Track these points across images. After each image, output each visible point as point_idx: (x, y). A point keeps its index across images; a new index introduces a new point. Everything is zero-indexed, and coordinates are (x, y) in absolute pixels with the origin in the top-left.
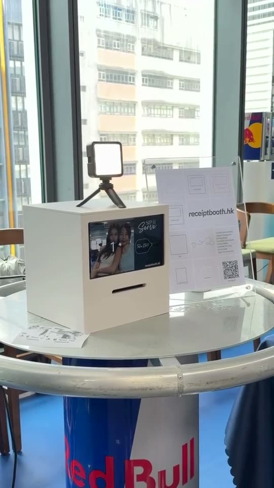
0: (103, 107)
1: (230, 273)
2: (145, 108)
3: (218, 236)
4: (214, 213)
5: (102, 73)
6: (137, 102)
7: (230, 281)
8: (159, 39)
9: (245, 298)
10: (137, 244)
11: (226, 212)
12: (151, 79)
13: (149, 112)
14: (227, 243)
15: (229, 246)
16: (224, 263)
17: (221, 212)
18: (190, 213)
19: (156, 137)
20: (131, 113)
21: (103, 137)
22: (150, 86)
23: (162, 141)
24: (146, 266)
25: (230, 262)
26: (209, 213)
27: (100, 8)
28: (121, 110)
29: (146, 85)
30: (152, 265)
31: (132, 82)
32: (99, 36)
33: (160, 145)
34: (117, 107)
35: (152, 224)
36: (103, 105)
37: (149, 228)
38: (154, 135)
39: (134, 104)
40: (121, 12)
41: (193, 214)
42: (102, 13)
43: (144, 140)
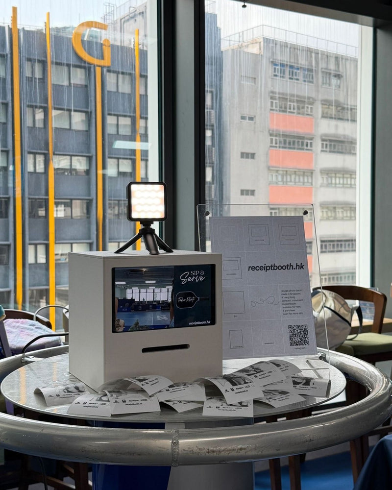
0: (274, 176)
1: (297, 339)
2: (325, 177)
3: (284, 294)
4: (280, 268)
5: (274, 138)
6: (314, 170)
7: (297, 349)
8: (341, 99)
9: (317, 370)
10: (178, 297)
11: (295, 267)
12: (333, 144)
13: (330, 182)
14: (295, 304)
15: (298, 307)
16: (290, 327)
17: (289, 267)
18: (249, 267)
19: (337, 210)
20: (308, 182)
21: (273, 211)
22: (330, 152)
23: (345, 215)
24: (191, 324)
25: (298, 326)
26: (273, 267)
27: (275, 68)
28: (295, 179)
29: (326, 151)
30: (199, 323)
31: (309, 148)
32: (272, 98)
33: (342, 219)
34: (291, 176)
35: (199, 275)
36: (274, 174)
37: (195, 279)
38: (335, 208)
39: (312, 172)
40: (298, 71)
41: (253, 268)
42: (276, 73)
43: (323, 214)
